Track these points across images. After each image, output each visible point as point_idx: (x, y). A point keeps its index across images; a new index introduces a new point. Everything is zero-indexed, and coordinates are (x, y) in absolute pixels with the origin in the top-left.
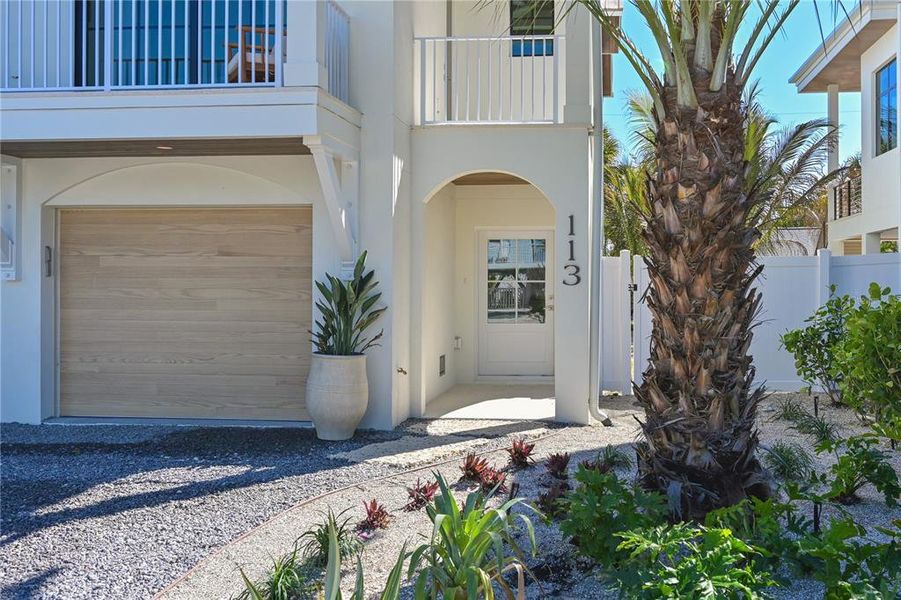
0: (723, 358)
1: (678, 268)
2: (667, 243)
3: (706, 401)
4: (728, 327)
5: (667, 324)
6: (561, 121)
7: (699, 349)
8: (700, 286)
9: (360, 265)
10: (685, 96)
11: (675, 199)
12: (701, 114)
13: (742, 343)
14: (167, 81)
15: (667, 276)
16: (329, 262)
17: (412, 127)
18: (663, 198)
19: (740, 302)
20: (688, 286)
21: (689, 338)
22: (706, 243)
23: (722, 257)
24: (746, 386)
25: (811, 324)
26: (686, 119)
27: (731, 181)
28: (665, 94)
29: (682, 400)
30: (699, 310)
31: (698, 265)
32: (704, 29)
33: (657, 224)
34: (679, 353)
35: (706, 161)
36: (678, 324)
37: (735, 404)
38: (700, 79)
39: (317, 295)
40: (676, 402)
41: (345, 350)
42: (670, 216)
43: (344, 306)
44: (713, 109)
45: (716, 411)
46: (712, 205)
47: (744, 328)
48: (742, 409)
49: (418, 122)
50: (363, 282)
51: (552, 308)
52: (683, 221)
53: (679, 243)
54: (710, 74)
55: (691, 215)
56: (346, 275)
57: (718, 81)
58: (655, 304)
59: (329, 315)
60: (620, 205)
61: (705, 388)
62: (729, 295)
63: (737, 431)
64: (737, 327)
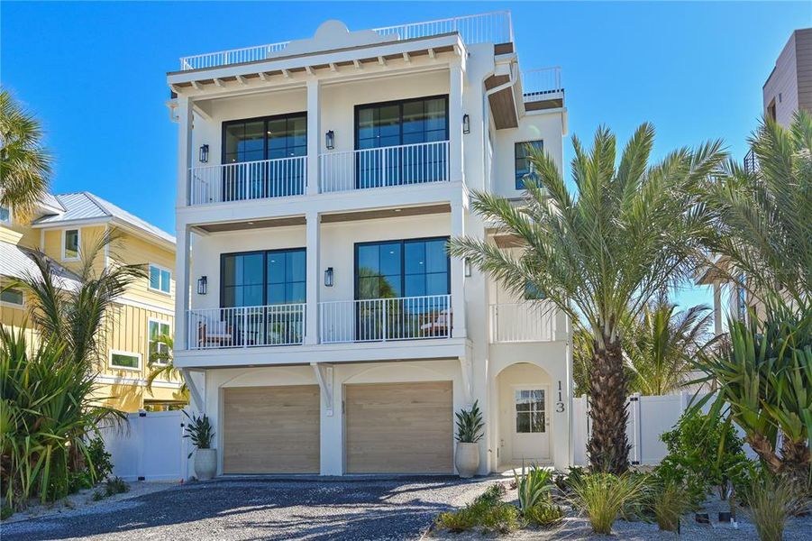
0: (616, 434)
1: (600, 404)
2: (596, 396)
3: (610, 448)
4: (617, 424)
5: (597, 423)
6: (554, 339)
7: (607, 431)
8: (608, 410)
9: (475, 405)
10: (601, 346)
11: (599, 381)
12: (607, 352)
13: (623, 428)
14: (406, 336)
15: (597, 407)
16: (460, 404)
17: (490, 344)
18: (594, 380)
19: (622, 415)
20: (604, 410)
21: (604, 428)
22: (609, 395)
23: (615, 400)
24: (624, 444)
25: (675, 428)
26: (602, 354)
27: (617, 374)
28: (596, 344)
29: (602, 448)
30: (607, 418)
31: (607, 403)
32: (607, 323)
33: (593, 389)
34: (601, 432)
35: (608, 368)
36: (601, 423)
37: (620, 449)
38: (606, 340)
39: (456, 419)
40: (600, 449)
41: (469, 440)
42: (597, 387)
43: (469, 422)
44: (610, 350)
45: (613, 451)
46: (611, 383)
47: (623, 424)
48: (623, 451)
49: (491, 342)
50: (475, 411)
51: (548, 424)
52: (602, 389)
53: (600, 395)
54: (610, 338)
55: (604, 387)
56: (469, 410)
57: (612, 340)
58: (594, 417)
59: (462, 426)
60: (582, 359)
61: (610, 444)
62: (617, 413)
63: (621, 458)
64: (620, 424)
